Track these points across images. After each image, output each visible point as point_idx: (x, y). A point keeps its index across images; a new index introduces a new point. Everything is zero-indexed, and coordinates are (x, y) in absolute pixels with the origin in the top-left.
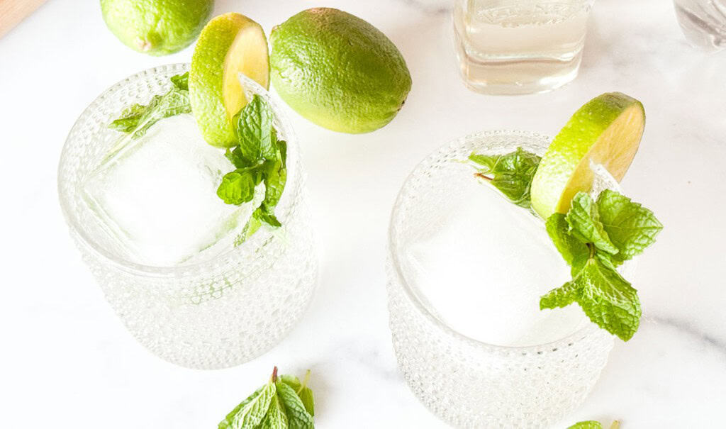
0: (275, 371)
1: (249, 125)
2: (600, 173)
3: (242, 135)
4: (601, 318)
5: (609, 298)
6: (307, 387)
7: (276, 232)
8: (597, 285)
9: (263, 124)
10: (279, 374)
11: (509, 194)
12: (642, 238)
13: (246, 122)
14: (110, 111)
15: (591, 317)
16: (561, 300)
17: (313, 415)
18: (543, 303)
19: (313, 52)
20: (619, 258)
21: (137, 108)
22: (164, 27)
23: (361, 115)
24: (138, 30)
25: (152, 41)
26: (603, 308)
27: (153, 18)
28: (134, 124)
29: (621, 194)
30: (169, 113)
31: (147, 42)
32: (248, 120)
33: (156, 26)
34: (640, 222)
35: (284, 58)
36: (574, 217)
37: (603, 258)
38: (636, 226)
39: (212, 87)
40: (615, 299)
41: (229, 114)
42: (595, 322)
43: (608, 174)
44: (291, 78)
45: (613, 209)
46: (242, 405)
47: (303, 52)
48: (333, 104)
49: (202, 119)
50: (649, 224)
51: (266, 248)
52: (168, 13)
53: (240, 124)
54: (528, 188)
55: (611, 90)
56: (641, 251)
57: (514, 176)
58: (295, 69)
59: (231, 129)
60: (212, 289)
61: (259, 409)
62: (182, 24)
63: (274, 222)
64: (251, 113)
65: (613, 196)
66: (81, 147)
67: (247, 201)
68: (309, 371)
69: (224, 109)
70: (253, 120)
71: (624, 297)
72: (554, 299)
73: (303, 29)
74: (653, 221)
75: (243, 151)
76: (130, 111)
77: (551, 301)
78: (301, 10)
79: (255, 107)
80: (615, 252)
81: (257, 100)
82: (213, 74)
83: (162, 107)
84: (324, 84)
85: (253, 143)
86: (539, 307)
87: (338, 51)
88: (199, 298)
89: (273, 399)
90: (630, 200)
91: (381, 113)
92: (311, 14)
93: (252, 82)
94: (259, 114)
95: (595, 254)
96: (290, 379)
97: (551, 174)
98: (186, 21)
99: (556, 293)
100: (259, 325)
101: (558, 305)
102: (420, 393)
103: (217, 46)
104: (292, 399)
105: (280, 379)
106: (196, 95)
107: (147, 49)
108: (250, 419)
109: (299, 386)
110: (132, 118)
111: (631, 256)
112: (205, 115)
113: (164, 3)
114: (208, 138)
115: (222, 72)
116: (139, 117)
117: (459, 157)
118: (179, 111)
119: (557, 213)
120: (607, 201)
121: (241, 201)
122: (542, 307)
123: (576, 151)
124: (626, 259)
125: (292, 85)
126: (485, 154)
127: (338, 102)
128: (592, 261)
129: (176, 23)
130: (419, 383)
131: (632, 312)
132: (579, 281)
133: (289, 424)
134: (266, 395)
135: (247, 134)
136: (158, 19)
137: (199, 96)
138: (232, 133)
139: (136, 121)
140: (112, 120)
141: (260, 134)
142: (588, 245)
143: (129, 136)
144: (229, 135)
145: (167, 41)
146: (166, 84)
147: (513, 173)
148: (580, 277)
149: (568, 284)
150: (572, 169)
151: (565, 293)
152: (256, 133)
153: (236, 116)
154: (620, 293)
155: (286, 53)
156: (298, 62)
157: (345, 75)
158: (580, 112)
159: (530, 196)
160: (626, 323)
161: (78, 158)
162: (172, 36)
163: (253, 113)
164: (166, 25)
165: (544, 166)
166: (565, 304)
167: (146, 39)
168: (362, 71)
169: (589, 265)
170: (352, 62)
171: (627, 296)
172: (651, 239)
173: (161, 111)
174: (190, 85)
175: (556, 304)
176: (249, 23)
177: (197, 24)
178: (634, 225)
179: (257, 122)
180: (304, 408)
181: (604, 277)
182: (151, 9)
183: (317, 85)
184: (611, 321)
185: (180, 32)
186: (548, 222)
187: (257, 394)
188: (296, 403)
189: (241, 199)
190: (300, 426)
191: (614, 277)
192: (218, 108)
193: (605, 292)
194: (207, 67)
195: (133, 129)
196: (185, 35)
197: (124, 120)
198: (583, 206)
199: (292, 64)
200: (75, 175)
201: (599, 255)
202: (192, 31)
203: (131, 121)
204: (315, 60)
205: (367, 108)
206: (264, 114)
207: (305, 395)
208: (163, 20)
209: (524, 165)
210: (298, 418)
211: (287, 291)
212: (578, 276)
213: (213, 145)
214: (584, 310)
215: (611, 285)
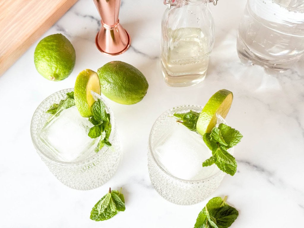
0: (110, 189)
1: (97, 110)
2: (219, 117)
3: (95, 113)
4: (223, 168)
5: (226, 162)
6: (121, 193)
7: (110, 147)
8: (221, 158)
9: (101, 109)
10: (111, 190)
11: (188, 127)
12: (236, 140)
13: (95, 109)
14: (46, 107)
15: (220, 168)
16: (209, 163)
17: (124, 203)
18: (204, 165)
19: (114, 78)
20: (228, 147)
21: (55, 105)
22: (59, 72)
23: (132, 99)
24: (50, 73)
25: (55, 77)
26: (224, 165)
27: (55, 69)
28: (55, 111)
29: (228, 125)
30: (68, 107)
31: (53, 77)
32: (96, 108)
33: (56, 71)
34: (235, 135)
35: (103, 80)
36: (213, 135)
37: (222, 147)
38: (233, 136)
39: (83, 98)
40: (228, 162)
41: (89, 106)
42: (222, 170)
43: (221, 117)
44: (106, 87)
45: (225, 130)
46: (100, 201)
47: (110, 78)
48: (122, 96)
49: (80, 109)
50: (238, 135)
51: (106, 152)
52: (60, 66)
53: (93, 109)
54: (195, 125)
55: (221, 89)
56: (236, 144)
57: (190, 121)
58: (108, 84)
59: (90, 111)
60: (89, 167)
61: (106, 202)
62: (65, 70)
63: (109, 144)
64: (97, 105)
65: (225, 126)
66: (37, 121)
67: (98, 137)
68: (121, 188)
69: (87, 105)
70: (98, 108)
71: (231, 161)
72: (207, 163)
73: (110, 70)
74: (239, 134)
75: (95, 119)
76: (53, 106)
77: (206, 164)
78: (107, 62)
79: (98, 103)
80: (226, 145)
81: (99, 101)
82: (83, 93)
83: (65, 105)
84: (118, 89)
85: (98, 115)
86: (202, 166)
87: (122, 77)
88: (84, 170)
89: (110, 199)
90: (231, 127)
91: (139, 97)
92: (111, 64)
93: (95, 93)
94: (100, 106)
95: (220, 146)
96: (115, 192)
97: (203, 120)
98: (66, 68)
99: (208, 161)
100: (104, 175)
101: (209, 165)
102: (161, 193)
103: (83, 83)
104: (117, 198)
105: (112, 191)
106: (77, 101)
107: (53, 79)
108: (103, 206)
109: (119, 193)
110: (54, 109)
111: (232, 146)
112: (81, 107)
113: (58, 63)
114: (82, 115)
115: (86, 92)
116: (57, 108)
117: (170, 115)
118: (71, 106)
119: (206, 133)
120: (223, 128)
121: (96, 137)
122: (203, 166)
123: (212, 112)
124: (230, 147)
125: (107, 90)
126: (179, 113)
127: (124, 95)
128: (219, 149)
129: (63, 70)
130: (160, 191)
131: (234, 165)
132: (215, 156)
133: (116, 206)
134: (108, 197)
135: (96, 113)
136: (56, 69)
137: (78, 101)
138: (91, 113)
139: (55, 110)
140: (47, 110)
141: (101, 112)
142: (217, 143)
143: (54, 116)
144: (90, 113)
145: (60, 76)
146: (65, 96)
147: (189, 120)
148: (215, 155)
149: (211, 157)
150: (210, 118)
151: (211, 161)
152: (99, 112)
153: (92, 106)
154: (230, 160)
155: (104, 78)
156: (108, 82)
157: (126, 86)
158: (212, 98)
159: (196, 127)
160: (232, 169)
161: (37, 125)
162: (62, 74)
163: (98, 105)
164: (59, 70)
165: (201, 117)
166: (211, 165)
167: (53, 76)
168: (131, 84)
169: (218, 150)
170: (128, 81)
171: (232, 161)
172: (239, 140)
173: (64, 107)
174: (75, 97)
175: (208, 164)
176: (93, 73)
177: (70, 69)
178: (233, 135)
179: (99, 108)
180: (121, 201)
181: (224, 154)
182: (54, 65)
183: (116, 89)
184: (227, 169)
185: (65, 73)
186: (203, 137)
187: (104, 197)
188: (118, 199)
189: (96, 136)
190: (120, 207)
191: (227, 154)
192: (85, 105)
193: (224, 159)
194: (80, 90)
195: (55, 113)
196: (67, 74)
197: (51, 110)
198: (216, 131)
199: (107, 83)
200: (36, 131)
201: (221, 147)
202: (69, 72)
203: (54, 110)
204: (115, 81)
205: (134, 96)
206: (101, 105)
207: (121, 196)
208: (58, 69)
209: (193, 116)
210: (119, 204)
211: (113, 163)
212: (214, 154)
213: (84, 117)
214: (218, 166)
215: (226, 157)
